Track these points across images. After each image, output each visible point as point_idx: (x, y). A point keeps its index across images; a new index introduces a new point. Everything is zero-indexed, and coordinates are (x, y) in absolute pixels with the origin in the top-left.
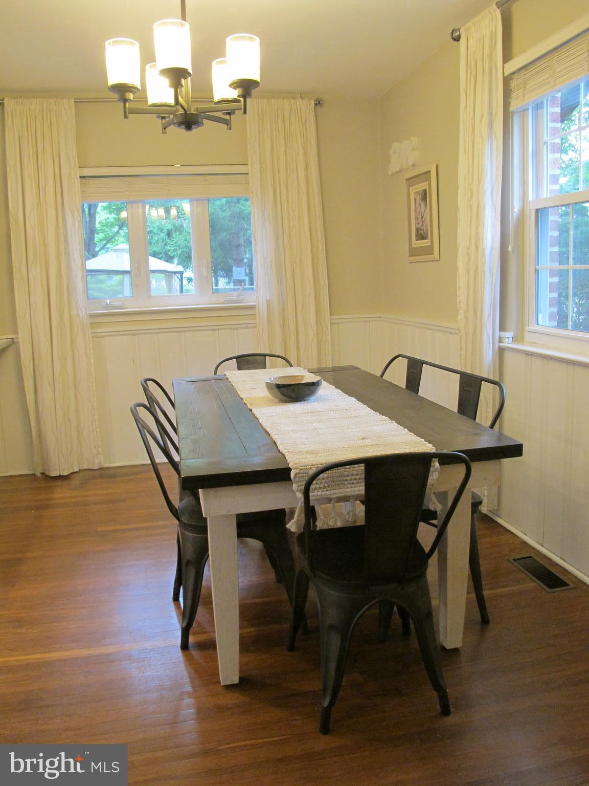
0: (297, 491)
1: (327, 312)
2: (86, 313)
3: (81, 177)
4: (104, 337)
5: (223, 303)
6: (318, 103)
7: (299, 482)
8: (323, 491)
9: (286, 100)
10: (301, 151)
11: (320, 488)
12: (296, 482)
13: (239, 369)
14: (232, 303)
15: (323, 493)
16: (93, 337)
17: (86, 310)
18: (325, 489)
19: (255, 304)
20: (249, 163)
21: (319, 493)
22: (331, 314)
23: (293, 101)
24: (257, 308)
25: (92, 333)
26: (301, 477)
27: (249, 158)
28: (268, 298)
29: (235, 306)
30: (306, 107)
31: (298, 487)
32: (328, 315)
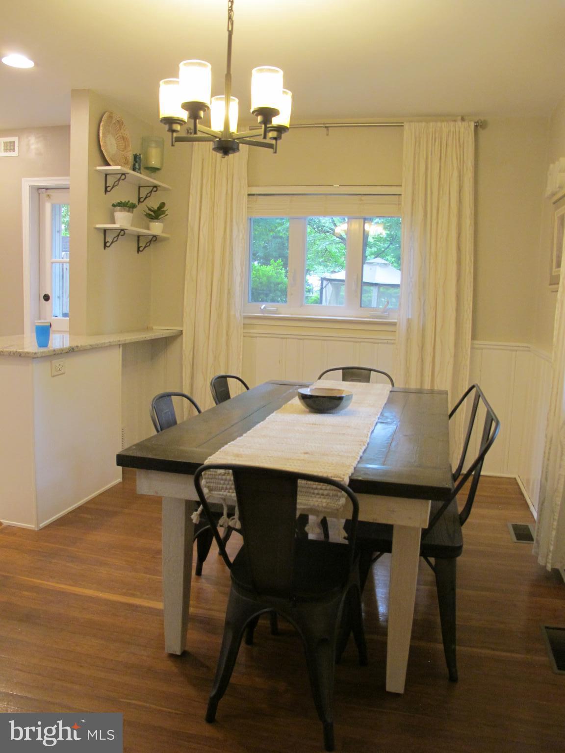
0: (205, 487)
1: (469, 336)
2: (240, 315)
3: (249, 195)
4: (256, 337)
5: (368, 318)
6: (479, 126)
7: (208, 478)
8: (229, 492)
9: (445, 123)
10: (456, 174)
11: (226, 489)
12: (205, 478)
13: (344, 379)
14: (377, 318)
15: (229, 494)
16: (244, 337)
17: (240, 312)
18: (231, 491)
19: (396, 321)
20: (403, 184)
21: (225, 493)
22: (473, 338)
23: (452, 124)
24: (398, 325)
25: (244, 333)
26: (210, 474)
27: (404, 180)
28: (410, 317)
29: (377, 321)
30: (466, 130)
31: (207, 483)
32: (469, 339)
